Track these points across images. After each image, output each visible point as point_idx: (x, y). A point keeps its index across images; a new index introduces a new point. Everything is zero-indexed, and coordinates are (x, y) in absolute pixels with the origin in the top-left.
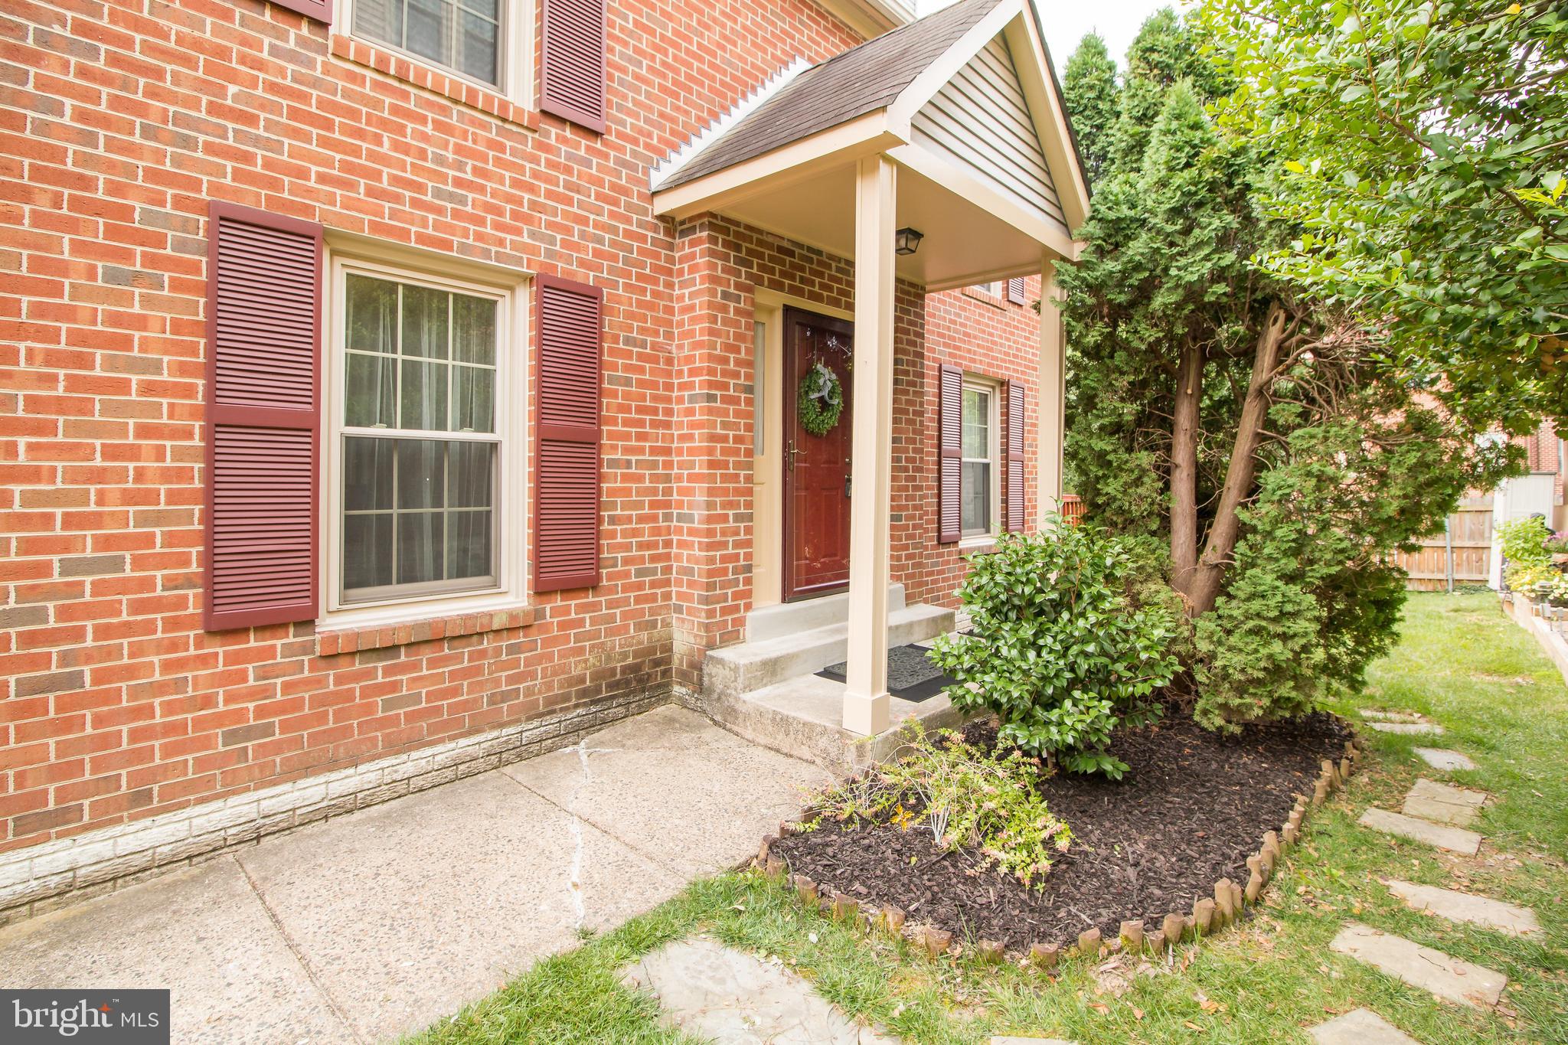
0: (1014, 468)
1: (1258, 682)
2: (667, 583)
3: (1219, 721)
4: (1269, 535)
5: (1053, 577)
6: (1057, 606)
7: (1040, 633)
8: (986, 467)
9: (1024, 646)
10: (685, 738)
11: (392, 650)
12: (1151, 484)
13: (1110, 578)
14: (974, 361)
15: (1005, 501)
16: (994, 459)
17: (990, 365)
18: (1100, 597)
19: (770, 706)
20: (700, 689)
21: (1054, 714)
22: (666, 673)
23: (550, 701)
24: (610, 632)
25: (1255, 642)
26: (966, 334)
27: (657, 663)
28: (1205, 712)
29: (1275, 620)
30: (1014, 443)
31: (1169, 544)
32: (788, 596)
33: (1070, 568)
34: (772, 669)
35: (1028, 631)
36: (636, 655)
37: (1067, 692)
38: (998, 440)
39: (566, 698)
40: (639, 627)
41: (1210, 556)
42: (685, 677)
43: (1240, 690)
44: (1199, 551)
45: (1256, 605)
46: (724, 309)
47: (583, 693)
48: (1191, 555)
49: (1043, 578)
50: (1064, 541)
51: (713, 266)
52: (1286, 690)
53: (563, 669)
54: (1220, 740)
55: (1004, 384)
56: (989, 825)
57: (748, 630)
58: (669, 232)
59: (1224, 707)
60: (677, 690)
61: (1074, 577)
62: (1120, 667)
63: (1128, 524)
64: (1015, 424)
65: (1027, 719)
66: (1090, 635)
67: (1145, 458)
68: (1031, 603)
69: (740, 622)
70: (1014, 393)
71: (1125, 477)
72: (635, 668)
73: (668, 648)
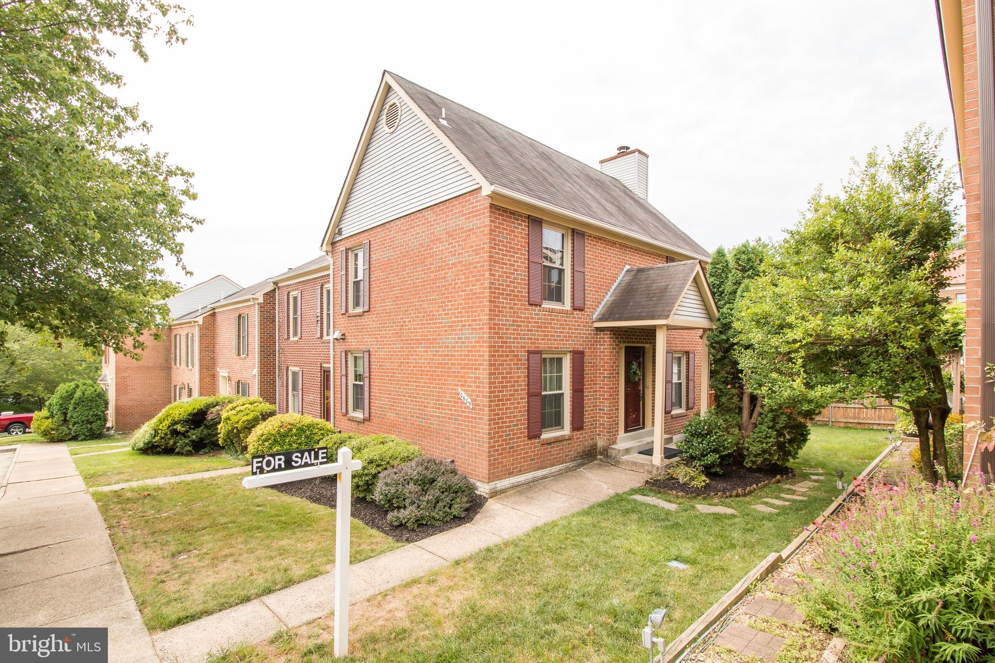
0: (691, 383)
1: (759, 454)
2: (596, 428)
3: (750, 465)
4: (766, 416)
5: (706, 428)
6: (707, 434)
7: (703, 441)
8: (680, 384)
9: (699, 443)
10: (607, 468)
11: (550, 444)
12: (736, 399)
13: (719, 428)
14: (676, 347)
15: (687, 396)
16: (683, 381)
17: (682, 347)
18: (717, 432)
19: (631, 460)
20: (607, 456)
21: (706, 458)
22: (596, 452)
23: (575, 457)
24: (586, 441)
25: (759, 444)
26: (674, 338)
27: (594, 449)
28: (747, 463)
29: (764, 438)
30: (691, 374)
31: (741, 417)
32: (626, 431)
33: (710, 425)
34: (627, 451)
35: (700, 440)
36: (590, 447)
37: (709, 453)
38: (685, 373)
39: (577, 457)
40: (591, 439)
41: (753, 420)
42: (601, 453)
43: (756, 456)
44: (751, 418)
45: (760, 435)
46: (613, 352)
47: (580, 456)
48: (748, 419)
49: (704, 428)
50: (709, 419)
51: (610, 341)
52: (767, 456)
53: (577, 450)
54: (750, 470)
55: (687, 353)
56: (692, 479)
57: (618, 441)
58: (597, 331)
59: (752, 461)
60: (599, 457)
61: (711, 427)
62: (721, 448)
63: (729, 410)
64: (691, 367)
65: (700, 460)
66: (714, 441)
67: (735, 391)
68: (700, 433)
69: (616, 438)
70: (691, 355)
71: (728, 397)
72: (589, 451)
73: (596, 445)
